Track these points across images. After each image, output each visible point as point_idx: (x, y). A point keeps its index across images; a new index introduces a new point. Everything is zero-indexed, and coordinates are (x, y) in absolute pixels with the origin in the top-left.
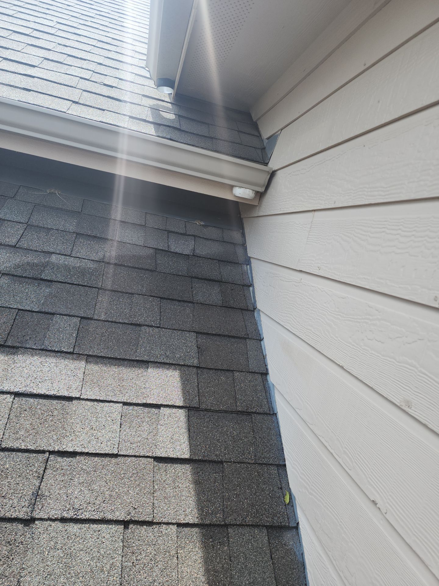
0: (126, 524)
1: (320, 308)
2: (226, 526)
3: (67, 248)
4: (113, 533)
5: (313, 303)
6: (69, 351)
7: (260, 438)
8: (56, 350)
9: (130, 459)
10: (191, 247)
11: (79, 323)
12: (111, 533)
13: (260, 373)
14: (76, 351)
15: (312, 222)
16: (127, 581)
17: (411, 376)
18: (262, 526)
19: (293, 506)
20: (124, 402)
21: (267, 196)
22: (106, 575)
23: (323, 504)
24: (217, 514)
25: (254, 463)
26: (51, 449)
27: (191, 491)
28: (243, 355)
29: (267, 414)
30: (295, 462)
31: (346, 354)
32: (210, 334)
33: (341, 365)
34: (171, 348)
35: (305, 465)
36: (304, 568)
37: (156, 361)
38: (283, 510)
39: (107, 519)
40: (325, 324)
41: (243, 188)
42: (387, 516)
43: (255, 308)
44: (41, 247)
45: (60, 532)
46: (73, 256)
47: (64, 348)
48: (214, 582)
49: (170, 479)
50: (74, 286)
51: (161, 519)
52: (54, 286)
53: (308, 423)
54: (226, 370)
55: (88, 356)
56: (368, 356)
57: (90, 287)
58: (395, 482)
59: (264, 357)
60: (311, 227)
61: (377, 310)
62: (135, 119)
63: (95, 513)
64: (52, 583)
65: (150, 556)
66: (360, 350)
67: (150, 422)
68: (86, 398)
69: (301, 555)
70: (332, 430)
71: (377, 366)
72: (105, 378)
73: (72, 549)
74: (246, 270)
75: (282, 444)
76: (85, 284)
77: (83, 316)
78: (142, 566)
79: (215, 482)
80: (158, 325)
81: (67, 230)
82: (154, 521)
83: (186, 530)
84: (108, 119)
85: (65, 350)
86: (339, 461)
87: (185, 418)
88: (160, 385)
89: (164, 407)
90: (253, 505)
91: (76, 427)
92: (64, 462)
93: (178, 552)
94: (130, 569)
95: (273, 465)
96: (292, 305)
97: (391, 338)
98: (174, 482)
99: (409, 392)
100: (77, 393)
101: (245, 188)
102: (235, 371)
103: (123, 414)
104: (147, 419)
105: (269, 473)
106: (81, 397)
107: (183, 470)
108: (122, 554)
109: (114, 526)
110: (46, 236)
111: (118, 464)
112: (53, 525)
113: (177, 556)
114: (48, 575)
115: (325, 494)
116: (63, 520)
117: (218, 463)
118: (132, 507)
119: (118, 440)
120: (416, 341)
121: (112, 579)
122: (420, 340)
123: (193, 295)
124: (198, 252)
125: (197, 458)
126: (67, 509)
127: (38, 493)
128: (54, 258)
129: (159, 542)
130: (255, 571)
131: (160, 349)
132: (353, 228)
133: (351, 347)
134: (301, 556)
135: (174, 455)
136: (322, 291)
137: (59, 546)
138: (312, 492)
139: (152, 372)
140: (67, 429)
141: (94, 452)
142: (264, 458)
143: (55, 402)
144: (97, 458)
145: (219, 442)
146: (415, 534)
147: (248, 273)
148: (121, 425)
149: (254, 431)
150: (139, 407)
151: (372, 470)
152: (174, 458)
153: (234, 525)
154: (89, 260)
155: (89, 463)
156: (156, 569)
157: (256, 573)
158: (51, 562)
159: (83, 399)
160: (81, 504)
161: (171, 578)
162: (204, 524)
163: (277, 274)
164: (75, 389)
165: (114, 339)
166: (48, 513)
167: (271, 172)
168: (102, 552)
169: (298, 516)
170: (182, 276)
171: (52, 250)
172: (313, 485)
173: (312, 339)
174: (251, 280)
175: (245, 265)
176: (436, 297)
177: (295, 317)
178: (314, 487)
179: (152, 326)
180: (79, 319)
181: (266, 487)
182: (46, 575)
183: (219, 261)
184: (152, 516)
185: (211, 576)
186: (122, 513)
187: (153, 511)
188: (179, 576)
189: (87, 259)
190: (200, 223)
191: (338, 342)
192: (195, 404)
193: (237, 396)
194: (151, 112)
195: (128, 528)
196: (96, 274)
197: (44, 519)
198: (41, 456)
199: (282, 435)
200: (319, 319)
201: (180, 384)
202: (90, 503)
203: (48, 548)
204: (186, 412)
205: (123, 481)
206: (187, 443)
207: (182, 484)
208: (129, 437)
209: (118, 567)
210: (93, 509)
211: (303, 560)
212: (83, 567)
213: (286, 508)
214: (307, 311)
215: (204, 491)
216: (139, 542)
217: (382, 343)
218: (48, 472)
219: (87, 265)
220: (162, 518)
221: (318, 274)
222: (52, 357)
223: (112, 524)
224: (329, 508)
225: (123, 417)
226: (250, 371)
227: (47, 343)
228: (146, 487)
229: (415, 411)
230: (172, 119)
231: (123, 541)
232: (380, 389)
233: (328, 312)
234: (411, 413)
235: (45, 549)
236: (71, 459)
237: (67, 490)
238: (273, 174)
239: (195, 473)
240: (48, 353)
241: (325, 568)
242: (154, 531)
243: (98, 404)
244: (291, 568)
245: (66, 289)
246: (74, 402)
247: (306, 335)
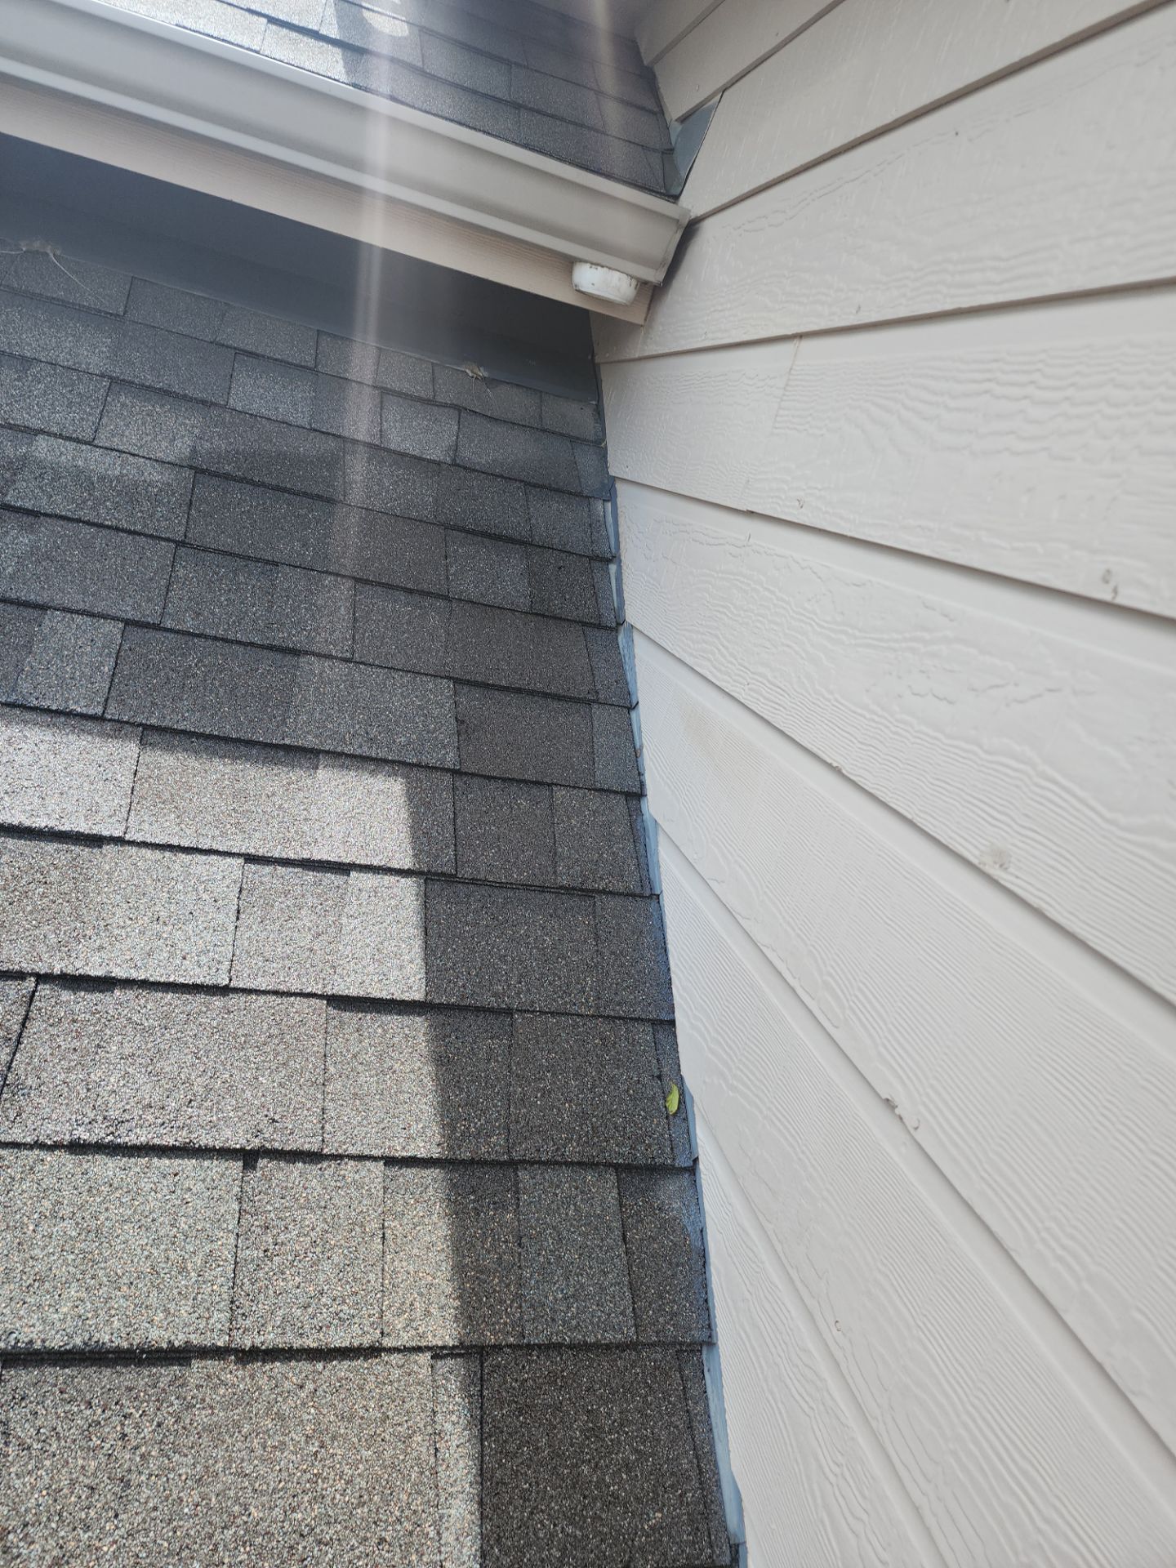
0: (249, 1158)
1: (795, 615)
2: (513, 1164)
3: (82, 419)
4: (214, 1181)
5: (775, 602)
6: (91, 712)
7: (612, 953)
8: (54, 708)
9: (262, 999)
10: (448, 440)
11: (119, 636)
12: (208, 1180)
13: (621, 793)
14: (112, 712)
15: (791, 369)
16: (249, 1295)
17: (1017, 786)
18: (605, 1165)
19: (686, 1119)
20: (248, 854)
21: (669, 296)
22: (193, 1280)
23: (761, 1112)
24: (490, 1137)
25: (593, 1016)
26: (42, 968)
27: (425, 1081)
28: (579, 744)
29: (634, 895)
30: (697, 1013)
31: (852, 735)
32: (493, 685)
33: (835, 764)
34: (383, 717)
35: (723, 1019)
36: (705, 1262)
37: (339, 749)
38: (660, 1129)
39: (197, 1146)
40: (803, 658)
41: (603, 267)
42: (918, 1136)
43: (620, 624)
44: (5, 412)
45: (70, 1176)
46: (101, 444)
47: (77, 703)
48: (475, 1295)
49: (371, 1052)
50: (105, 532)
51: (344, 1147)
52: (45, 528)
53: (737, 916)
54: (532, 782)
55: (146, 727)
56: (908, 739)
57: (152, 536)
58: (946, 1054)
59: (637, 754)
60: (787, 385)
61: (946, 616)
62: (287, 28)
63: (165, 1131)
64: (46, 1300)
65: (312, 1234)
66: (889, 724)
67: (320, 907)
68: (141, 839)
69: (699, 1232)
70: (799, 932)
71: (931, 764)
72: (195, 790)
73: (102, 1218)
74: (602, 514)
75: (669, 969)
76: (139, 528)
77: (129, 616)
78: (290, 1258)
79: (489, 1060)
80: (348, 655)
81: (83, 366)
82: (325, 1152)
83: (409, 1172)
84: (201, 21)
85: (79, 710)
86: (811, 1008)
87: (417, 900)
88: (349, 815)
89: (361, 871)
90: (584, 1117)
91: (114, 914)
92: (81, 1002)
93: (386, 1224)
94: (258, 1266)
95: (642, 1020)
96: (721, 609)
97: (973, 690)
98: (380, 1058)
99: (1006, 828)
100: (117, 825)
101: (610, 268)
102: (556, 785)
103: (245, 886)
104: (311, 900)
105: (630, 1041)
106: (127, 837)
107: (406, 1029)
108: (236, 1231)
109: (215, 1162)
110: (19, 379)
111: (229, 1012)
112: (49, 1159)
113: (384, 1234)
114: (35, 1281)
115: (767, 1088)
116: (77, 1147)
117: (500, 1013)
118: (266, 1116)
119: (231, 950)
120: (1040, 696)
121: (209, 1289)
122: (1050, 690)
123: (448, 578)
124: (467, 454)
125: (444, 1000)
126: (87, 1121)
127: (6, 1079)
128: (42, 447)
129: (336, 1201)
130: (582, 1269)
131: (352, 719)
132: (902, 384)
133: (865, 718)
134: (699, 1235)
135: (384, 992)
136: (803, 568)
137: (66, 1211)
138: (735, 1083)
139: (328, 779)
140: (85, 920)
141: (162, 981)
142: (619, 1004)
143: (51, 847)
144: (170, 995)
145: (505, 962)
146: (986, 1176)
147: (608, 524)
148: (238, 912)
149: (597, 937)
150: (291, 869)
151: (891, 1026)
152: (382, 999)
153: (532, 1163)
154: (150, 459)
155: (149, 1007)
156: (326, 1266)
157: (582, 1275)
158: (43, 1249)
159: (132, 843)
160: (128, 1107)
161: (364, 1287)
162: (456, 1159)
163: (685, 525)
164: (110, 816)
165: (220, 686)
166: (35, 1130)
167: (685, 222)
168: (183, 1225)
169: (698, 1141)
170: (421, 521)
171: (35, 423)
172: (741, 1066)
173: (767, 699)
174: (613, 546)
175: (601, 502)
176: (1108, 571)
177: (726, 643)
178: (742, 1071)
179: (329, 657)
180: (121, 625)
181: (622, 1074)
182: (29, 1282)
183: (527, 484)
184: (321, 1138)
185: (468, 1282)
186: (240, 1131)
187: (323, 1128)
188: (387, 1282)
189: (144, 457)
190: (476, 370)
191: (833, 705)
192: (445, 863)
193: (560, 850)
194: (337, 10)
195: (254, 1168)
196: (169, 502)
197: (25, 1145)
198: (13, 987)
199: (670, 947)
200: (788, 646)
201: (404, 814)
202: (151, 1107)
203: (36, 1216)
204: (419, 886)
205: (242, 1053)
206: (419, 961)
207: (402, 1063)
208: (261, 944)
209: (226, 1260)
210: (160, 1121)
211: (703, 1243)
212: (132, 1261)
213: (669, 1124)
214: (758, 625)
215: (458, 1082)
216: (283, 1201)
217: (950, 703)
218: (33, 1027)
219: (143, 474)
220: (345, 1143)
221: (796, 521)
222: (42, 726)
223: (211, 1158)
224: (774, 1119)
225: (244, 892)
226: (598, 785)
227: (25, 686)
228: (304, 1070)
229: (1017, 877)
230: (400, 38)
231: (240, 1200)
232: (932, 824)
233: (814, 624)
234: (1005, 880)
235: (25, 1219)
236: (98, 996)
237: (89, 1074)
238: (690, 230)
239: (439, 1037)
240: (28, 716)
241: (754, 1262)
242: (323, 1175)
243: (174, 858)
244: (671, 1264)
245: (80, 540)
246: (106, 848)
247: (750, 689)
